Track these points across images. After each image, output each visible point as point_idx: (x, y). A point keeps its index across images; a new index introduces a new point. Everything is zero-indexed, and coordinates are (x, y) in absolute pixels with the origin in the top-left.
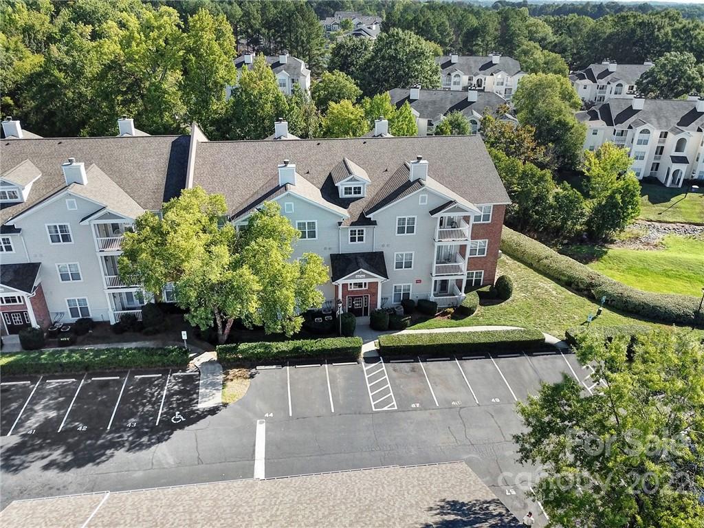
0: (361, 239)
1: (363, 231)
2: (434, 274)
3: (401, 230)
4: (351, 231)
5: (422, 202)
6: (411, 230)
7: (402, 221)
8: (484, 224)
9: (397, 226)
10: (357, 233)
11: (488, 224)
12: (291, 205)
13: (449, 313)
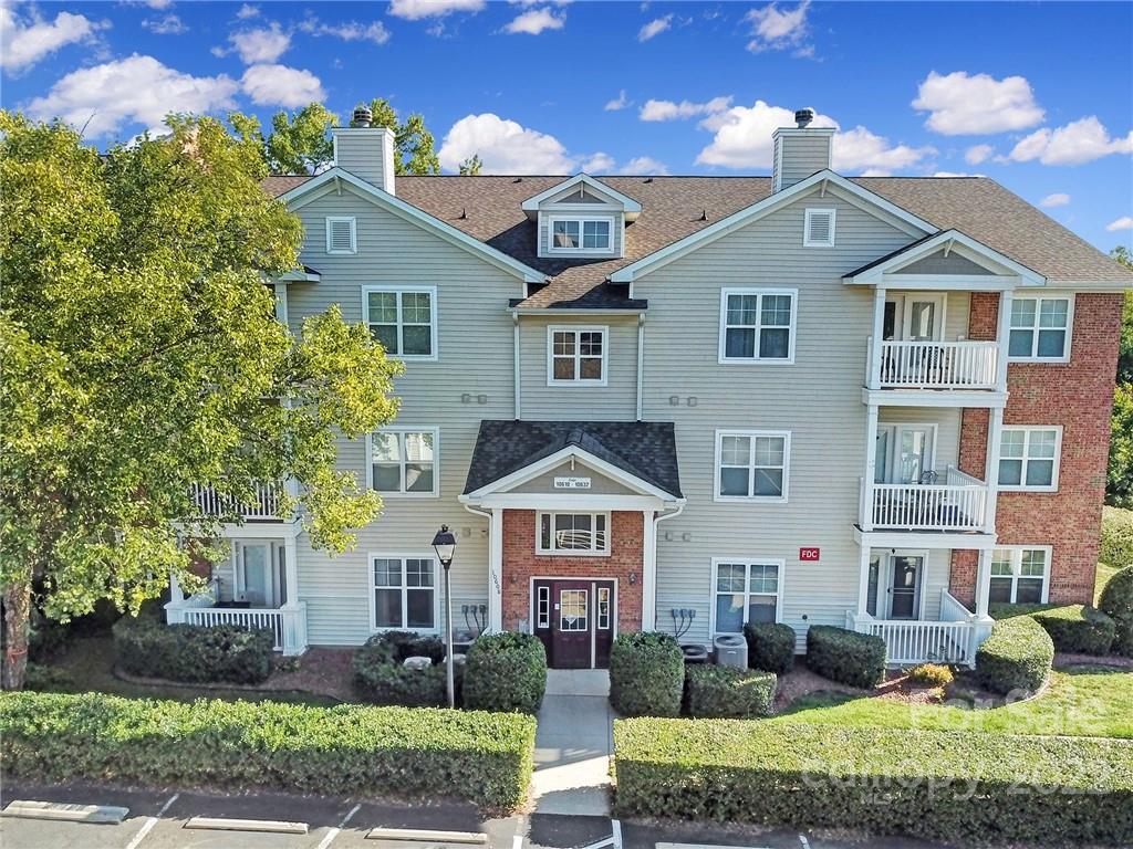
0: (592, 370)
1: (597, 337)
2: (868, 524)
3: (739, 343)
4: (558, 337)
5: (814, 237)
6: (776, 344)
7: (741, 306)
8: (1045, 366)
9: (724, 326)
10: (578, 343)
11: (1059, 368)
12: (347, 225)
13: (934, 682)
